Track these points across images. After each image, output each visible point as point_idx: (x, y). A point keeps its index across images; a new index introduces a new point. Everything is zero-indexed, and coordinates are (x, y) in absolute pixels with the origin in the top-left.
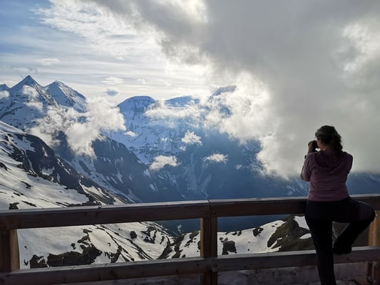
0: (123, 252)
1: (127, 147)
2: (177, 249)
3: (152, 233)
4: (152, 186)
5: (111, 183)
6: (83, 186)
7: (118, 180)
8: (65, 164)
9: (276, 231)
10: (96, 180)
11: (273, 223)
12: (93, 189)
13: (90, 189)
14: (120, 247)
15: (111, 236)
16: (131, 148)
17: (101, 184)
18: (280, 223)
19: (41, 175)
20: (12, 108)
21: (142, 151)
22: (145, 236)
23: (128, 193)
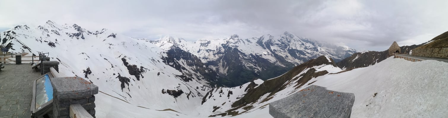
0: (191, 93)
1: (197, 57)
2: (211, 94)
3: (204, 87)
4: (206, 71)
5: (192, 69)
6: (182, 70)
7: (194, 68)
8: (177, 62)
9: (248, 86)
10: (186, 68)
11: (247, 83)
12: (185, 71)
13: (184, 71)
14: (191, 92)
15: (188, 88)
16: (199, 57)
17: (188, 69)
18: (249, 83)
19: (169, 65)
20: (163, 44)
21: (203, 58)
22: (202, 88)
23: (197, 73)
